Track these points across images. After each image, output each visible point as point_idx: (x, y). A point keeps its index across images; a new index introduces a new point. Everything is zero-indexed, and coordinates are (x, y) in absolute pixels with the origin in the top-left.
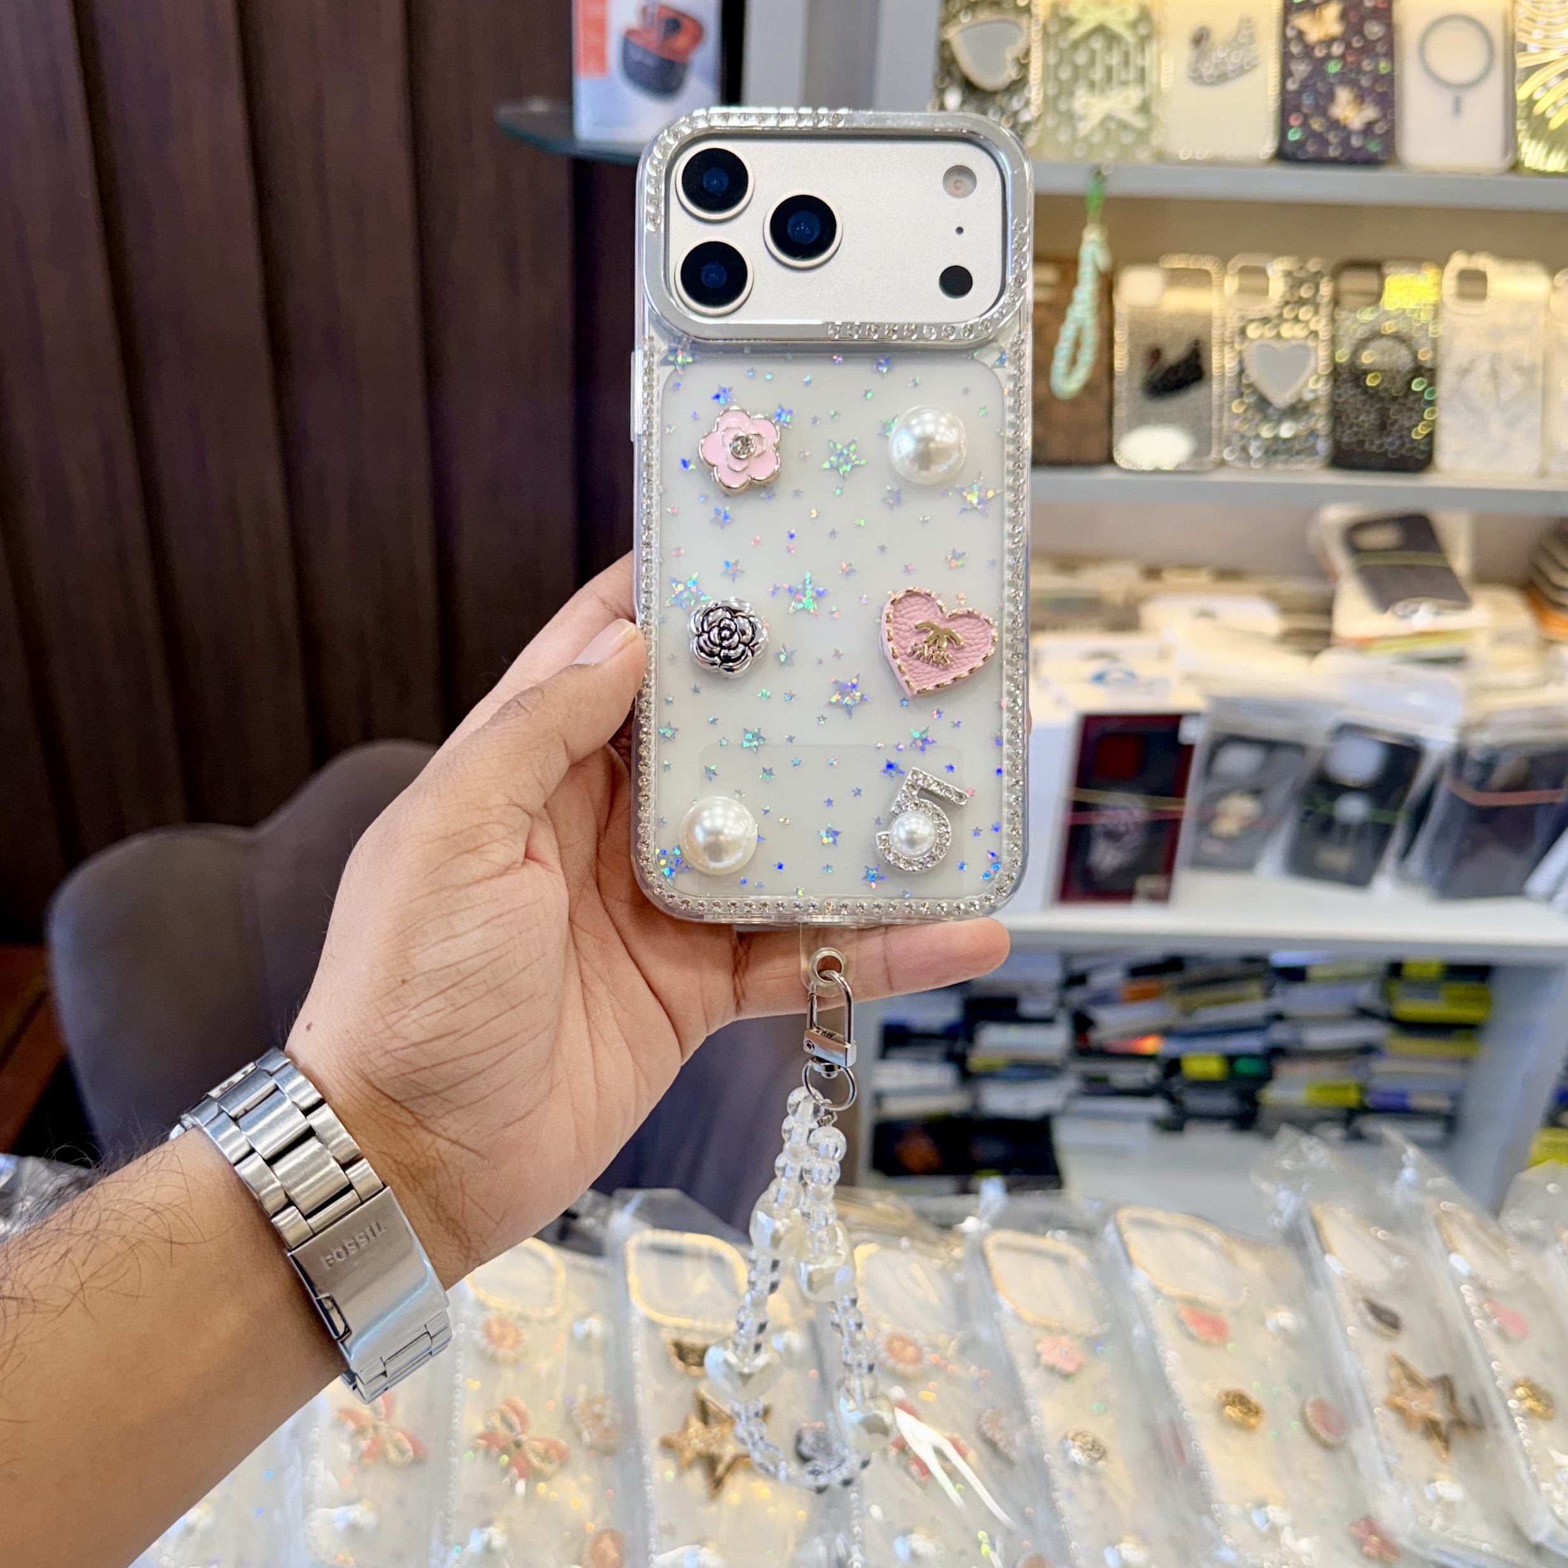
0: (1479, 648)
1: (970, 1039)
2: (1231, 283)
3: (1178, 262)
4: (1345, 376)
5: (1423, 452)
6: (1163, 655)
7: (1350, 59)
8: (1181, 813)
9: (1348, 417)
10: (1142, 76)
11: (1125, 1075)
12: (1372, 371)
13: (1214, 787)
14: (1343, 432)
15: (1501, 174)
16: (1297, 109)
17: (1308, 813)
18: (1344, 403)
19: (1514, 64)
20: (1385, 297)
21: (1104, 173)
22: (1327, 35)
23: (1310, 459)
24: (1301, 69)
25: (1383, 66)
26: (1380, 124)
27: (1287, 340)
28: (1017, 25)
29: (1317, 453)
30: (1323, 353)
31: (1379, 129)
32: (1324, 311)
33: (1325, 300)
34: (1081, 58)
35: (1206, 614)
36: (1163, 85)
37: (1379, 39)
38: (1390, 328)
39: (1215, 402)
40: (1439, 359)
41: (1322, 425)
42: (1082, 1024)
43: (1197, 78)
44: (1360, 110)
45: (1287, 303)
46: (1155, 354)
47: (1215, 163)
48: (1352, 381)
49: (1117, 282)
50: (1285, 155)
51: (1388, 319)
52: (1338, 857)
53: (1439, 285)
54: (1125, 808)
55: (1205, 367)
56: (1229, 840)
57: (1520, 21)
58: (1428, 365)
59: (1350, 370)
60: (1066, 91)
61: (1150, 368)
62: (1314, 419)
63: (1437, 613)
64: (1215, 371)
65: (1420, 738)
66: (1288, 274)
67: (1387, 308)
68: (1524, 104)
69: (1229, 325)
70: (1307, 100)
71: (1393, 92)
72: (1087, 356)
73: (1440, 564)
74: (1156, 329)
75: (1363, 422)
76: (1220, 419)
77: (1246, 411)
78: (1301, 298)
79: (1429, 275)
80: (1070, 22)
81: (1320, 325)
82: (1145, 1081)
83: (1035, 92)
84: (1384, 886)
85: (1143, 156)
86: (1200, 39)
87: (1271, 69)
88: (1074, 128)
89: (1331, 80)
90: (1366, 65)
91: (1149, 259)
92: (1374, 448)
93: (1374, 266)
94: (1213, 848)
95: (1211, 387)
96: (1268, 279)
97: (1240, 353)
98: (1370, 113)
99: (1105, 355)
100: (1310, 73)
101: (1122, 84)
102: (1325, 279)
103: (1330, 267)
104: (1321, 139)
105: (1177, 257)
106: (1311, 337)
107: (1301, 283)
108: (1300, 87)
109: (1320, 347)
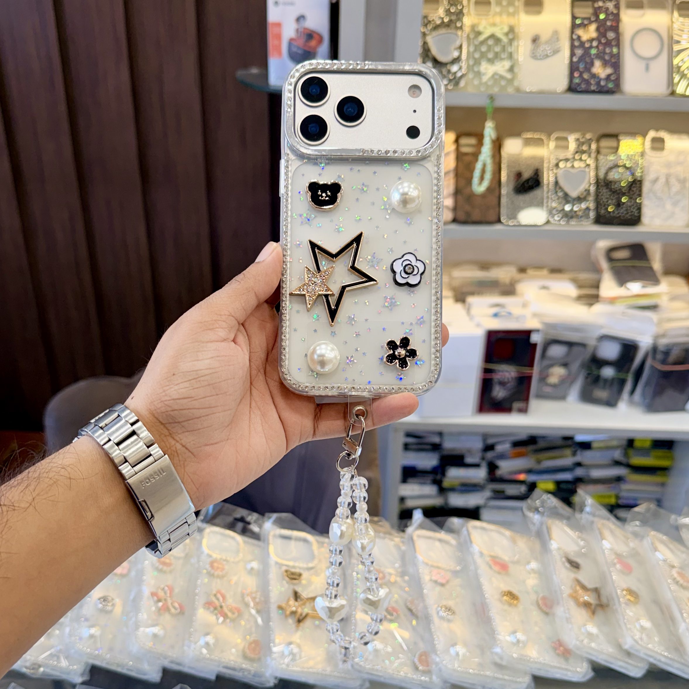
0: (664, 301)
1: (443, 474)
2: (552, 144)
3: (529, 135)
4: (602, 184)
5: (636, 216)
6: (525, 305)
7: (601, 48)
8: (532, 373)
9: (603, 202)
10: (510, 56)
11: (511, 490)
12: (613, 182)
13: (546, 363)
14: (601, 208)
15: (666, 96)
16: (577, 69)
17: (589, 374)
18: (602, 195)
19: (672, 49)
20: (620, 149)
21: (494, 97)
22: (590, 38)
23: (586, 220)
24: (579, 52)
25: (615, 50)
26: (613, 75)
27: (577, 168)
28: (456, 35)
29: (590, 218)
30: (592, 174)
31: (613, 78)
32: (593, 155)
33: (594, 151)
34: (484, 49)
35: (544, 288)
36: (519, 60)
37: (613, 39)
38: (622, 163)
39: (545, 195)
40: (644, 176)
41: (592, 205)
42: (492, 467)
43: (534, 56)
44: (605, 70)
45: (577, 152)
47: (541, 93)
48: (605, 186)
49: (503, 144)
50: (572, 89)
51: (621, 159)
52: (602, 394)
53: (643, 144)
54: (507, 371)
55: (541, 180)
56: (554, 386)
57: (675, 31)
58: (639, 179)
59: (604, 181)
60: (477, 62)
61: (517, 181)
62: (588, 203)
63: (643, 287)
64: (545, 181)
65: (638, 341)
66: (578, 140)
67: (620, 154)
68: (676, 66)
69: (551, 162)
70: (582, 66)
71: (619, 62)
72: (488, 176)
73: (647, 265)
74: (519, 164)
75: (610, 203)
76: (548, 203)
77: (558, 199)
78: (583, 150)
79: (639, 140)
80: (479, 33)
81: (591, 162)
82: (521, 492)
83: (464, 64)
84: (623, 406)
85: (510, 90)
86: (535, 40)
87: (566, 52)
88: (481, 79)
89: (593, 57)
90: (608, 50)
91: (516, 134)
92: (615, 215)
93: (615, 136)
94: (548, 390)
95: (543, 188)
96: (568, 142)
97: (556, 174)
98: (609, 71)
99: (497, 175)
100: (583, 54)
101: (502, 59)
102: (594, 142)
103: (596, 136)
104: (587, 82)
105: (529, 133)
106: (587, 167)
107: (583, 143)
108: (578, 60)
109: (591, 171)
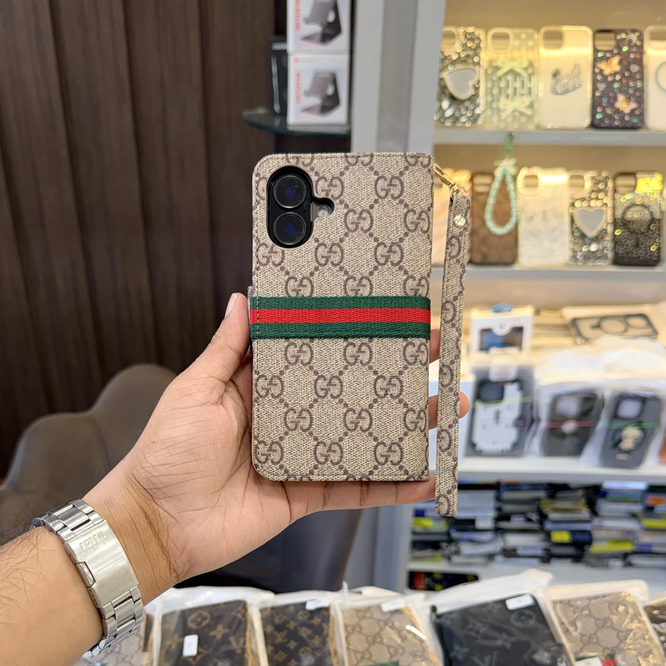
4: (620, 223)
5: (656, 257)
7: (624, 81)
9: (621, 242)
10: (530, 92)
12: (632, 221)
14: (620, 248)
16: (600, 105)
20: (638, 187)
21: (513, 135)
23: (604, 261)
24: (602, 87)
25: (639, 84)
26: (637, 110)
27: (593, 207)
28: (474, 70)
29: (608, 258)
30: (609, 212)
31: (637, 112)
32: (610, 193)
33: (610, 189)
34: (503, 84)
36: (539, 96)
37: (637, 73)
38: (640, 201)
40: (663, 216)
41: (609, 245)
43: (555, 92)
44: (629, 104)
45: (593, 191)
47: (563, 129)
48: (623, 225)
50: (594, 125)
51: (639, 198)
53: (662, 182)
58: (658, 218)
59: (622, 220)
60: (496, 99)
62: (606, 242)
66: (593, 178)
67: (639, 193)
70: (605, 100)
71: (643, 96)
75: (629, 243)
77: (575, 240)
78: (599, 188)
79: (657, 177)
80: (498, 68)
81: (608, 200)
83: (482, 100)
85: (531, 127)
86: (555, 75)
87: (588, 87)
88: (499, 116)
89: (616, 91)
90: (631, 84)
92: (634, 256)
93: (633, 174)
96: (584, 181)
97: (572, 214)
98: (633, 105)
100: (605, 88)
101: (521, 95)
102: (610, 180)
103: (614, 174)
104: (611, 118)
106: (604, 206)
107: (599, 182)
108: (601, 94)
109: (608, 210)
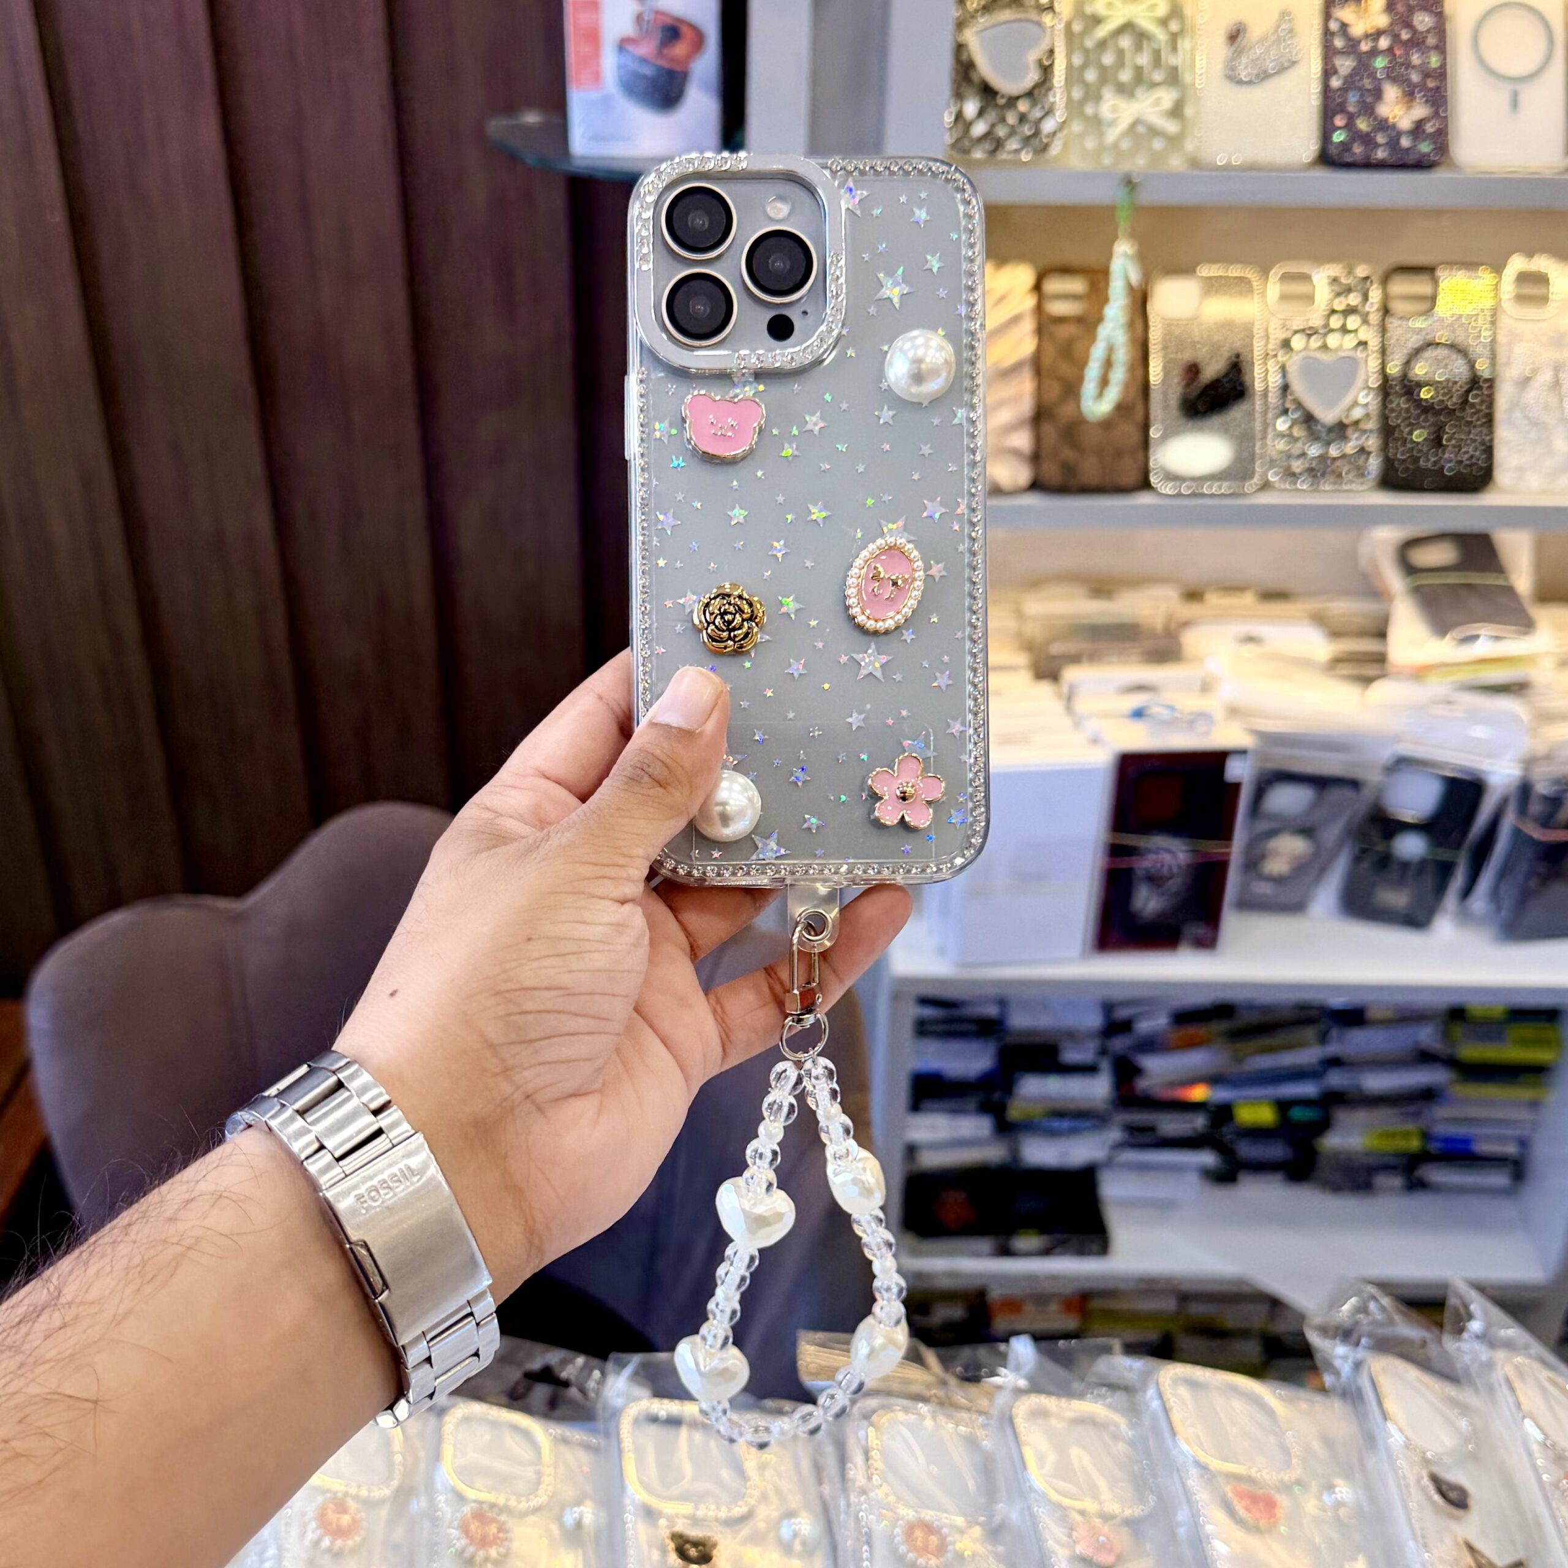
0: (1543, 674)
1: (1008, 1088)
2: (1273, 291)
3: (1214, 271)
4: (1397, 389)
5: (1481, 468)
6: (1206, 688)
7: (1398, 52)
8: (1228, 855)
9: (1400, 433)
10: (1174, 77)
11: (1172, 1124)
12: (1427, 384)
13: (1263, 826)
14: (1395, 449)
15: (1562, 173)
16: (1341, 109)
17: (1364, 851)
18: (1395, 417)
20: (1440, 301)
21: (1135, 181)
22: (1372, 28)
23: (1360, 480)
24: (1345, 65)
25: (1435, 60)
26: (1431, 122)
27: (1336, 350)
28: (1040, 25)
29: (1368, 473)
30: (1374, 364)
31: (1430, 128)
32: (1375, 318)
33: (1375, 307)
34: (1108, 59)
35: (1250, 639)
36: (1197, 85)
37: (1428, 31)
38: (1445, 335)
39: (1258, 418)
40: (1497, 368)
41: (1373, 443)
42: (1126, 1071)
43: (1233, 79)
44: (1409, 108)
45: (1334, 312)
46: (1193, 370)
47: (1252, 168)
48: (1405, 394)
49: (1151, 295)
50: (1327, 159)
51: (1443, 328)
52: (1397, 898)
53: (1496, 287)
54: (1168, 851)
55: (1247, 383)
56: (1279, 880)
58: (1486, 375)
59: (1402, 383)
60: (1093, 95)
61: (1188, 385)
62: (1363, 437)
63: (1497, 638)
64: (1258, 386)
65: (1484, 772)
66: (1335, 280)
67: (1441, 315)
69: (1272, 337)
70: (1352, 98)
71: (1445, 88)
72: (1119, 375)
74: (1193, 344)
75: (1417, 437)
76: (1264, 438)
77: (1291, 427)
78: (1348, 305)
79: (1485, 278)
80: (1096, 20)
81: (1369, 335)
82: (1194, 1131)
83: (1058, 96)
84: (1445, 926)
85: (1176, 163)
86: (1235, 36)
87: (1315, 66)
88: (1101, 135)
89: (1379, 76)
90: (1416, 59)
91: (1185, 269)
92: (1429, 465)
93: (1427, 270)
94: (1263, 889)
95: (1254, 404)
96: (1314, 287)
97: (1284, 366)
98: (1420, 111)
99: (1139, 372)
100: (1354, 69)
101: (1153, 85)
102: (1375, 286)
103: (1381, 270)
104: (1367, 140)
105: (1217, 266)
106: (1360, 348)
107: (1349, 290)
108: (1344, 84)
109: (1370, 358)
